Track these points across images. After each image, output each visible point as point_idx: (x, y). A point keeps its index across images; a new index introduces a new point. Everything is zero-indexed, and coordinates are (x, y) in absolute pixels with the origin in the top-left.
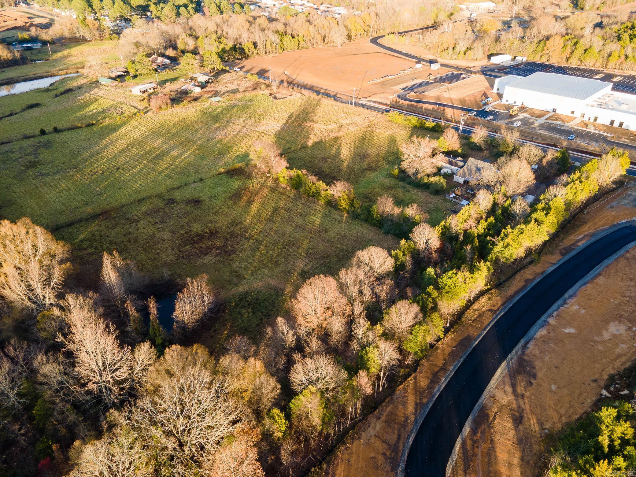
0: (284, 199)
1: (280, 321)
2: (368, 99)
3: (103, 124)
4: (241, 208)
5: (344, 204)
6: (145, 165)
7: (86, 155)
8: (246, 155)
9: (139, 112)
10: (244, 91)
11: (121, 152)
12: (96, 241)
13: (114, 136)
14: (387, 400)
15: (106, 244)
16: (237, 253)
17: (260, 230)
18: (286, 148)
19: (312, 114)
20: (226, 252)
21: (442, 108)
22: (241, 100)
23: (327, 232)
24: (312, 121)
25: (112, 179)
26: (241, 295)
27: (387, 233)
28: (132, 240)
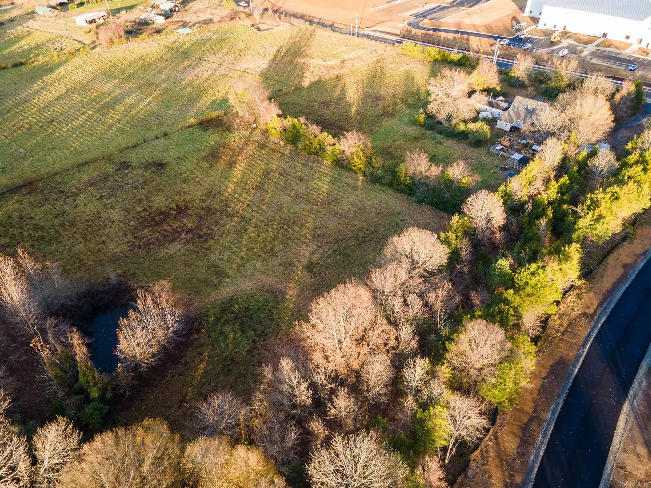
0: (278, 158)
1: (286, 364)
2: (372, 29)
3: (36, 63)
4: (219, 173)
5: (359, 163)
6: (90, 117)
7: (9, 103)
8: (225, 100)
9: (84, 47)
10: (219, 22)
11: (57, 99)
12: (13, 226)
13: (48, 78)
14: (459, 479)
15: (28, 230)
16: (216, 238)
17: (246, 203)
18: (276, 90)
19: (306, 48)
20: (200, 237)
21: (465, 36)
22: (215, 32)
23: (338, 203)
24: (307, 56)
25: (42, 135)
26: (223, 303)
27: (420, 202)
28: (67, 223)
